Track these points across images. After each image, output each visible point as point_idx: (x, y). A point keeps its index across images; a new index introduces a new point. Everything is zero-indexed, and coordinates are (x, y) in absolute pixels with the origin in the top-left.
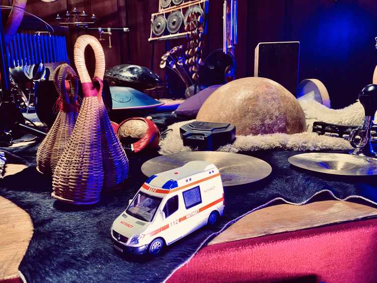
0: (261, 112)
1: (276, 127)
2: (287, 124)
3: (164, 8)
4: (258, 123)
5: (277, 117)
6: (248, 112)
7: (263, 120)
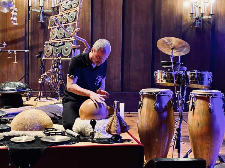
0: (24, 124)
1: (29, 129)
2: (33, 128)
3: (52, 39)
4: (22, 127)
5: (29, 126)
6: (20, 123)
7: (24, 126)
